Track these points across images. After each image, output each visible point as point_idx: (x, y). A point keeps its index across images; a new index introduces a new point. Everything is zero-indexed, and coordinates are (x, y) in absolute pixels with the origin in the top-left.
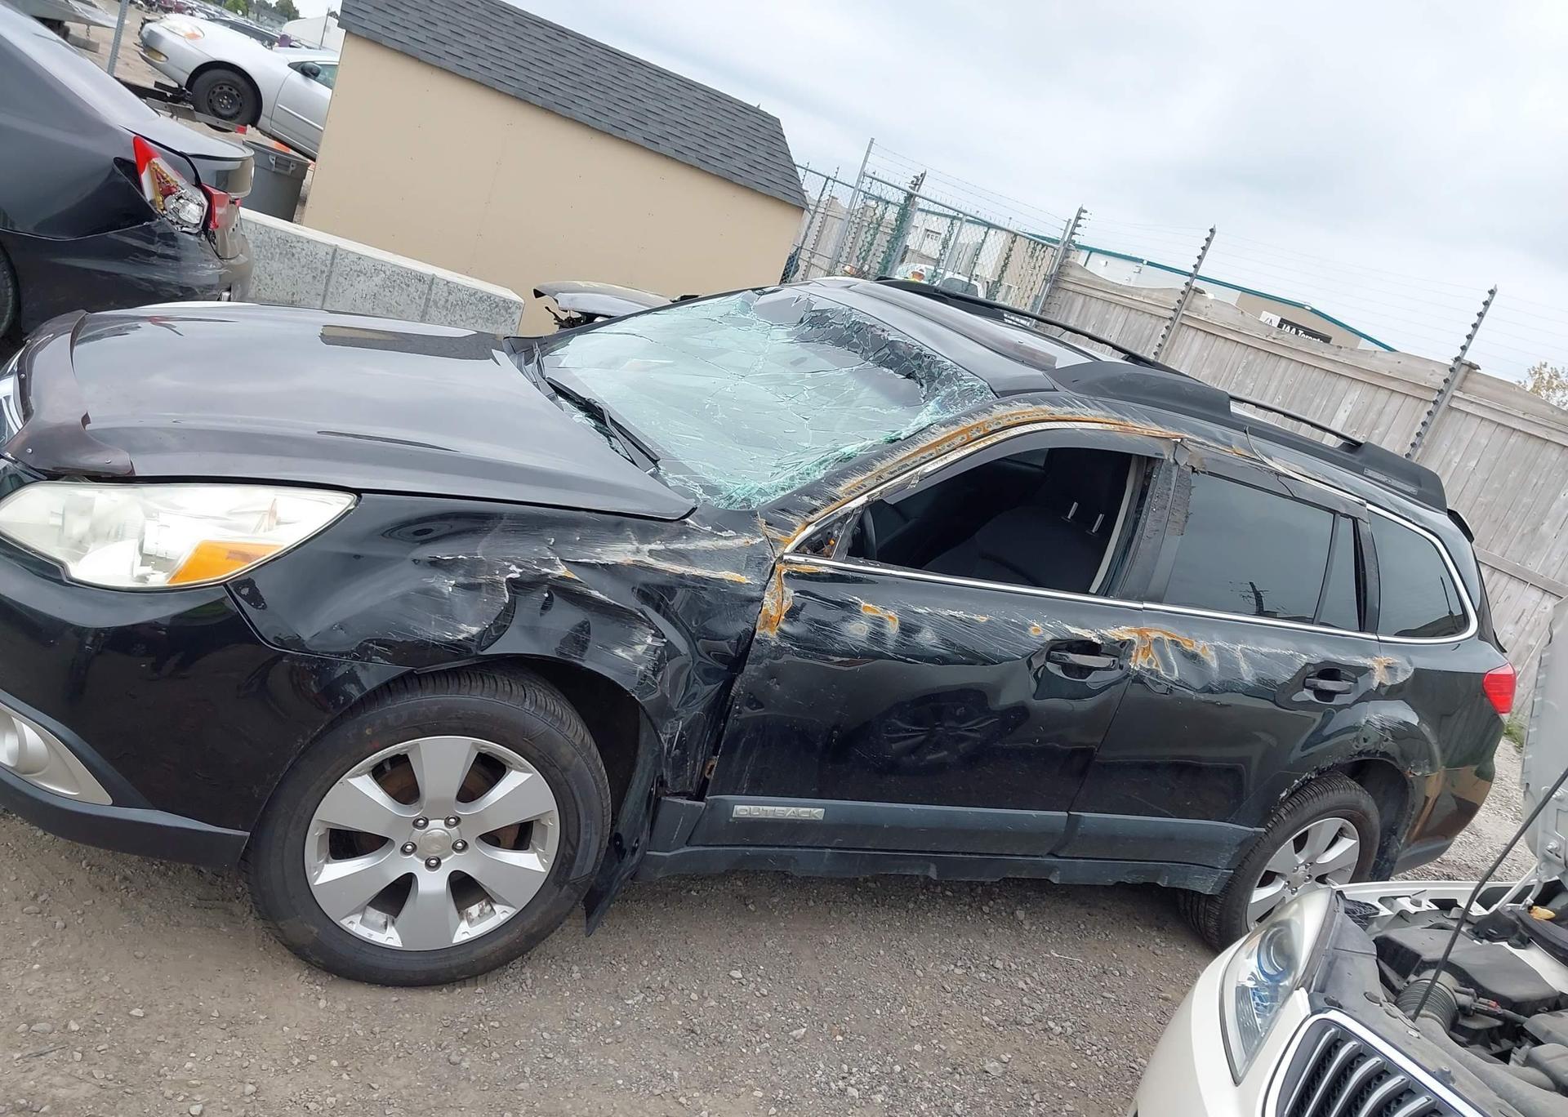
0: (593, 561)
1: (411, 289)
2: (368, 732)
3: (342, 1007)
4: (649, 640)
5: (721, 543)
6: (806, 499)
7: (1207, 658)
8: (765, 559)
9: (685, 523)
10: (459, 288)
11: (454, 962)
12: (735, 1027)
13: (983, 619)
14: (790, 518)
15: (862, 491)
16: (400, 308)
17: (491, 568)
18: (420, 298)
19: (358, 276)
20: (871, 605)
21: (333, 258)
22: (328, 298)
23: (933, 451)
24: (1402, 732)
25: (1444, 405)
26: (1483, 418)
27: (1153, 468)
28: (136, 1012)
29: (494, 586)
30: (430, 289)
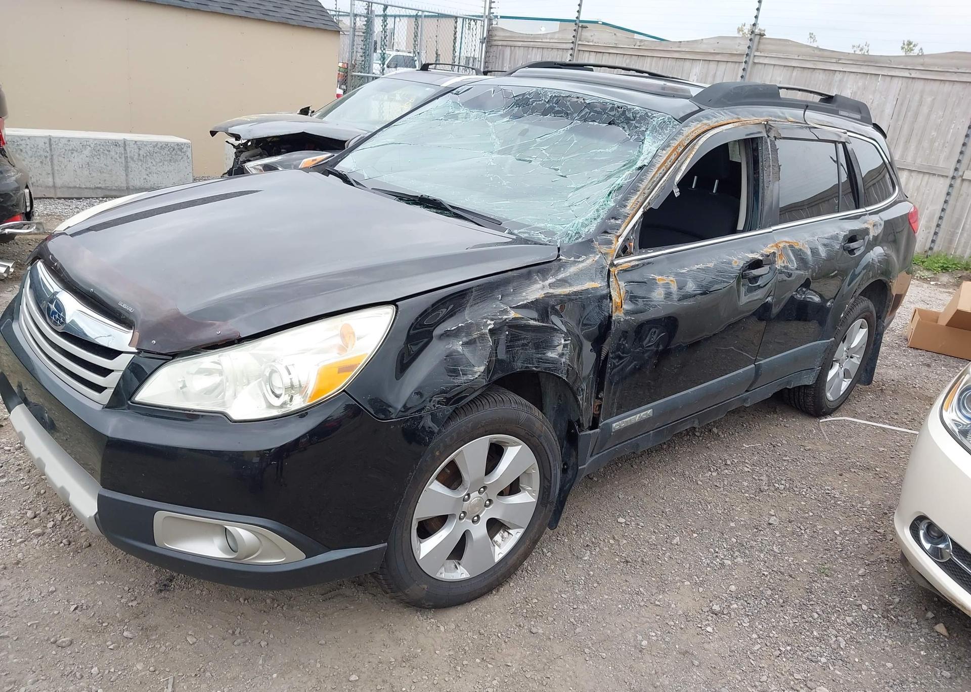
0: (525, 302)
1: (113, 153)
2: (437, 453)
3: (453, 626)
4: (563, 341)
5: (581, 266)
6: (612, 221)
7: (805, 250)
8: (603, 268)
9: (560, 260)
10: (144, 144)
11: (499, 574)
12: (645, 551)
13: (711, 265)
14: (608, 237)
15: (638, 206)
16: (109, 168)
17: (478, 325)
18: (120, 158)
19: (72, 153)
20: (660, 277)
21: (50, 145)
22: (56, 175)
23: (664, 167)
24: (886, 261)
25: (750, 63)
26: (774, 65)
27: (757, 144)
28: (354, 677)
29: (482, 337)
30: (125, 150)
